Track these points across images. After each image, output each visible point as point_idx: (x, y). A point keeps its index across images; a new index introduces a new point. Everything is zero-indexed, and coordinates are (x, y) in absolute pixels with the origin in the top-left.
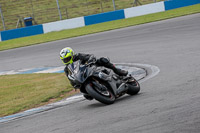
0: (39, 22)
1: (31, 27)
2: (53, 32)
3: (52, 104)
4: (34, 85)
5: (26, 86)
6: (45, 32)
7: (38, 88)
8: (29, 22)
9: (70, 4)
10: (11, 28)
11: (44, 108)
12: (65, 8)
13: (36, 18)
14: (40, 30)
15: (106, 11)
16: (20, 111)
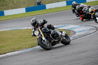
0: (44, 3)
2: (51, 9)
8: (39, 4)
10: (30, 6)
13: (42, 2)
14: (44, 8)
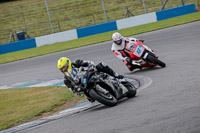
1: (24, 41)
3: (45, 118)
4: (27, 99)
5: (19, 101)
6: (38, 45)
7: (31, 102)
8: (21, 36)
9: (62, 17)
11: (38, 122)
12: (58, 21)
13: (28, 32)
15: (98, 23)
16: (13, 126)
